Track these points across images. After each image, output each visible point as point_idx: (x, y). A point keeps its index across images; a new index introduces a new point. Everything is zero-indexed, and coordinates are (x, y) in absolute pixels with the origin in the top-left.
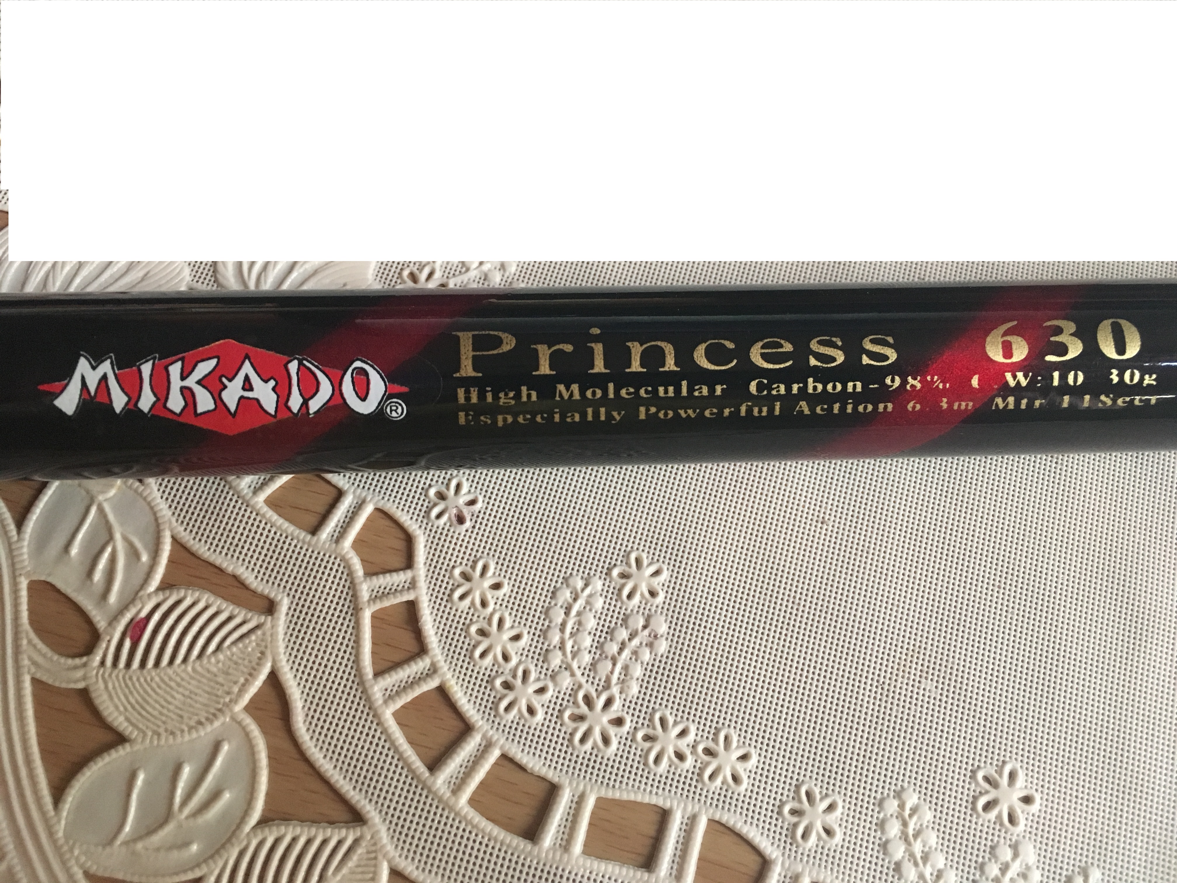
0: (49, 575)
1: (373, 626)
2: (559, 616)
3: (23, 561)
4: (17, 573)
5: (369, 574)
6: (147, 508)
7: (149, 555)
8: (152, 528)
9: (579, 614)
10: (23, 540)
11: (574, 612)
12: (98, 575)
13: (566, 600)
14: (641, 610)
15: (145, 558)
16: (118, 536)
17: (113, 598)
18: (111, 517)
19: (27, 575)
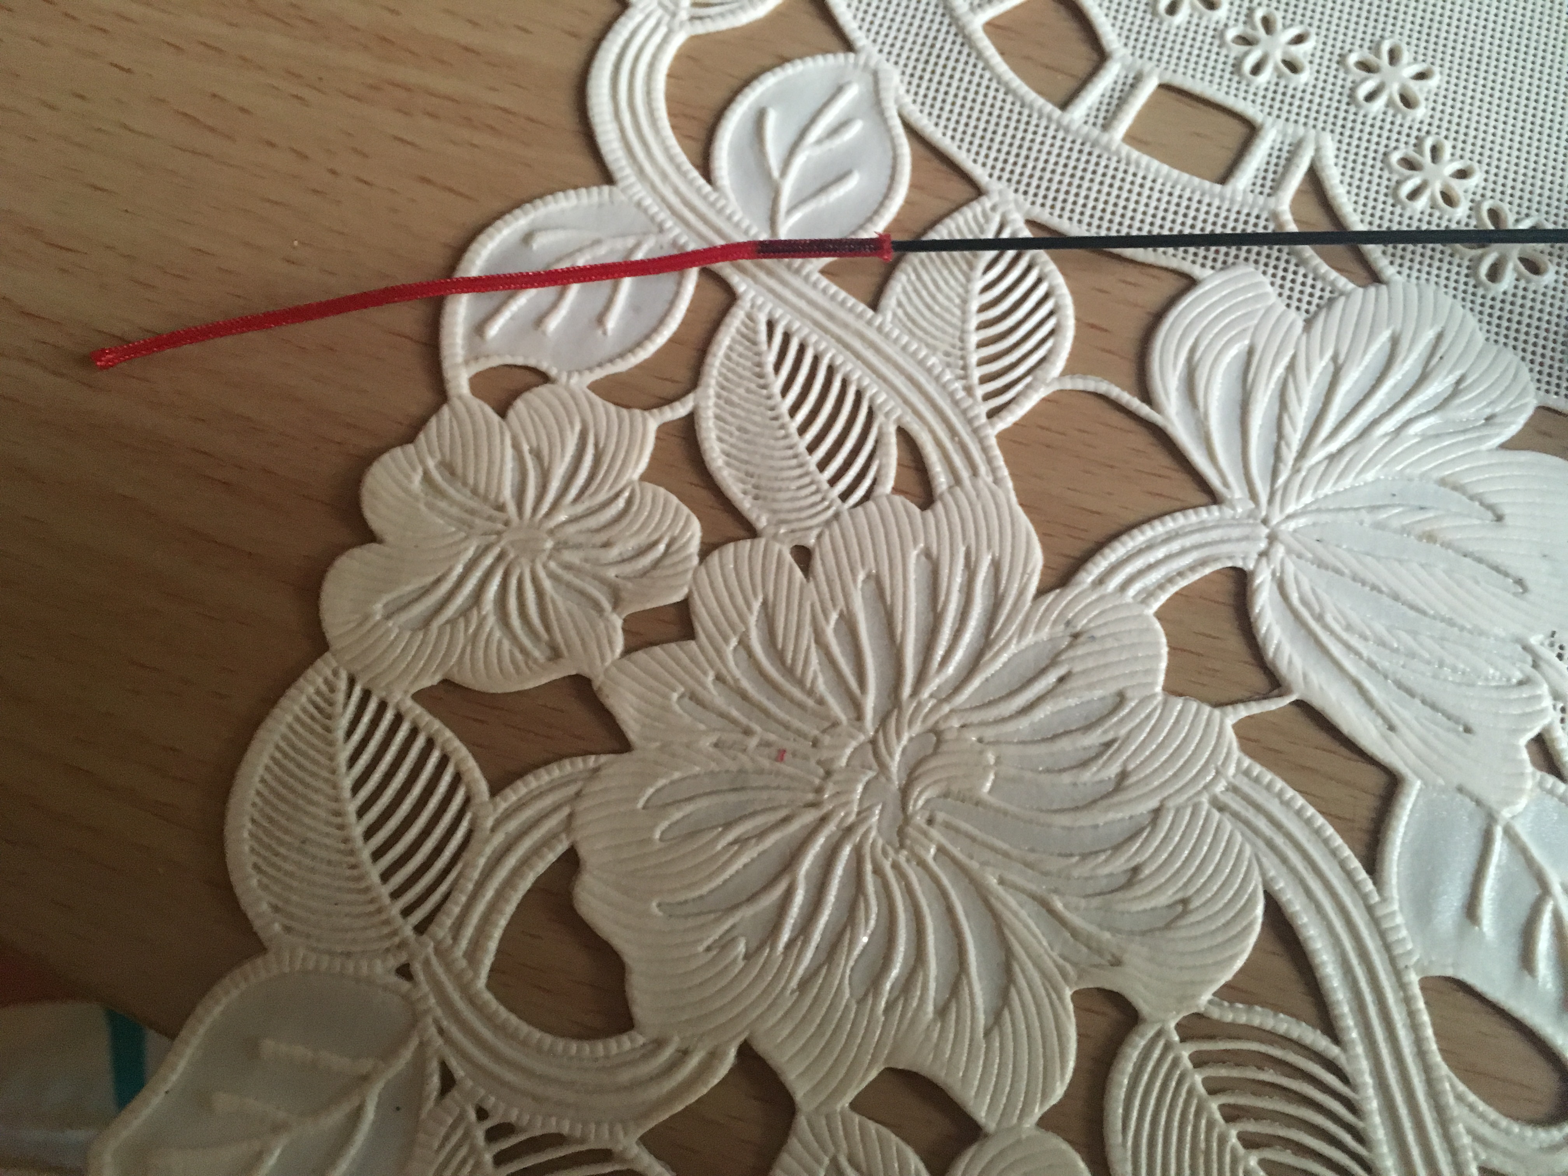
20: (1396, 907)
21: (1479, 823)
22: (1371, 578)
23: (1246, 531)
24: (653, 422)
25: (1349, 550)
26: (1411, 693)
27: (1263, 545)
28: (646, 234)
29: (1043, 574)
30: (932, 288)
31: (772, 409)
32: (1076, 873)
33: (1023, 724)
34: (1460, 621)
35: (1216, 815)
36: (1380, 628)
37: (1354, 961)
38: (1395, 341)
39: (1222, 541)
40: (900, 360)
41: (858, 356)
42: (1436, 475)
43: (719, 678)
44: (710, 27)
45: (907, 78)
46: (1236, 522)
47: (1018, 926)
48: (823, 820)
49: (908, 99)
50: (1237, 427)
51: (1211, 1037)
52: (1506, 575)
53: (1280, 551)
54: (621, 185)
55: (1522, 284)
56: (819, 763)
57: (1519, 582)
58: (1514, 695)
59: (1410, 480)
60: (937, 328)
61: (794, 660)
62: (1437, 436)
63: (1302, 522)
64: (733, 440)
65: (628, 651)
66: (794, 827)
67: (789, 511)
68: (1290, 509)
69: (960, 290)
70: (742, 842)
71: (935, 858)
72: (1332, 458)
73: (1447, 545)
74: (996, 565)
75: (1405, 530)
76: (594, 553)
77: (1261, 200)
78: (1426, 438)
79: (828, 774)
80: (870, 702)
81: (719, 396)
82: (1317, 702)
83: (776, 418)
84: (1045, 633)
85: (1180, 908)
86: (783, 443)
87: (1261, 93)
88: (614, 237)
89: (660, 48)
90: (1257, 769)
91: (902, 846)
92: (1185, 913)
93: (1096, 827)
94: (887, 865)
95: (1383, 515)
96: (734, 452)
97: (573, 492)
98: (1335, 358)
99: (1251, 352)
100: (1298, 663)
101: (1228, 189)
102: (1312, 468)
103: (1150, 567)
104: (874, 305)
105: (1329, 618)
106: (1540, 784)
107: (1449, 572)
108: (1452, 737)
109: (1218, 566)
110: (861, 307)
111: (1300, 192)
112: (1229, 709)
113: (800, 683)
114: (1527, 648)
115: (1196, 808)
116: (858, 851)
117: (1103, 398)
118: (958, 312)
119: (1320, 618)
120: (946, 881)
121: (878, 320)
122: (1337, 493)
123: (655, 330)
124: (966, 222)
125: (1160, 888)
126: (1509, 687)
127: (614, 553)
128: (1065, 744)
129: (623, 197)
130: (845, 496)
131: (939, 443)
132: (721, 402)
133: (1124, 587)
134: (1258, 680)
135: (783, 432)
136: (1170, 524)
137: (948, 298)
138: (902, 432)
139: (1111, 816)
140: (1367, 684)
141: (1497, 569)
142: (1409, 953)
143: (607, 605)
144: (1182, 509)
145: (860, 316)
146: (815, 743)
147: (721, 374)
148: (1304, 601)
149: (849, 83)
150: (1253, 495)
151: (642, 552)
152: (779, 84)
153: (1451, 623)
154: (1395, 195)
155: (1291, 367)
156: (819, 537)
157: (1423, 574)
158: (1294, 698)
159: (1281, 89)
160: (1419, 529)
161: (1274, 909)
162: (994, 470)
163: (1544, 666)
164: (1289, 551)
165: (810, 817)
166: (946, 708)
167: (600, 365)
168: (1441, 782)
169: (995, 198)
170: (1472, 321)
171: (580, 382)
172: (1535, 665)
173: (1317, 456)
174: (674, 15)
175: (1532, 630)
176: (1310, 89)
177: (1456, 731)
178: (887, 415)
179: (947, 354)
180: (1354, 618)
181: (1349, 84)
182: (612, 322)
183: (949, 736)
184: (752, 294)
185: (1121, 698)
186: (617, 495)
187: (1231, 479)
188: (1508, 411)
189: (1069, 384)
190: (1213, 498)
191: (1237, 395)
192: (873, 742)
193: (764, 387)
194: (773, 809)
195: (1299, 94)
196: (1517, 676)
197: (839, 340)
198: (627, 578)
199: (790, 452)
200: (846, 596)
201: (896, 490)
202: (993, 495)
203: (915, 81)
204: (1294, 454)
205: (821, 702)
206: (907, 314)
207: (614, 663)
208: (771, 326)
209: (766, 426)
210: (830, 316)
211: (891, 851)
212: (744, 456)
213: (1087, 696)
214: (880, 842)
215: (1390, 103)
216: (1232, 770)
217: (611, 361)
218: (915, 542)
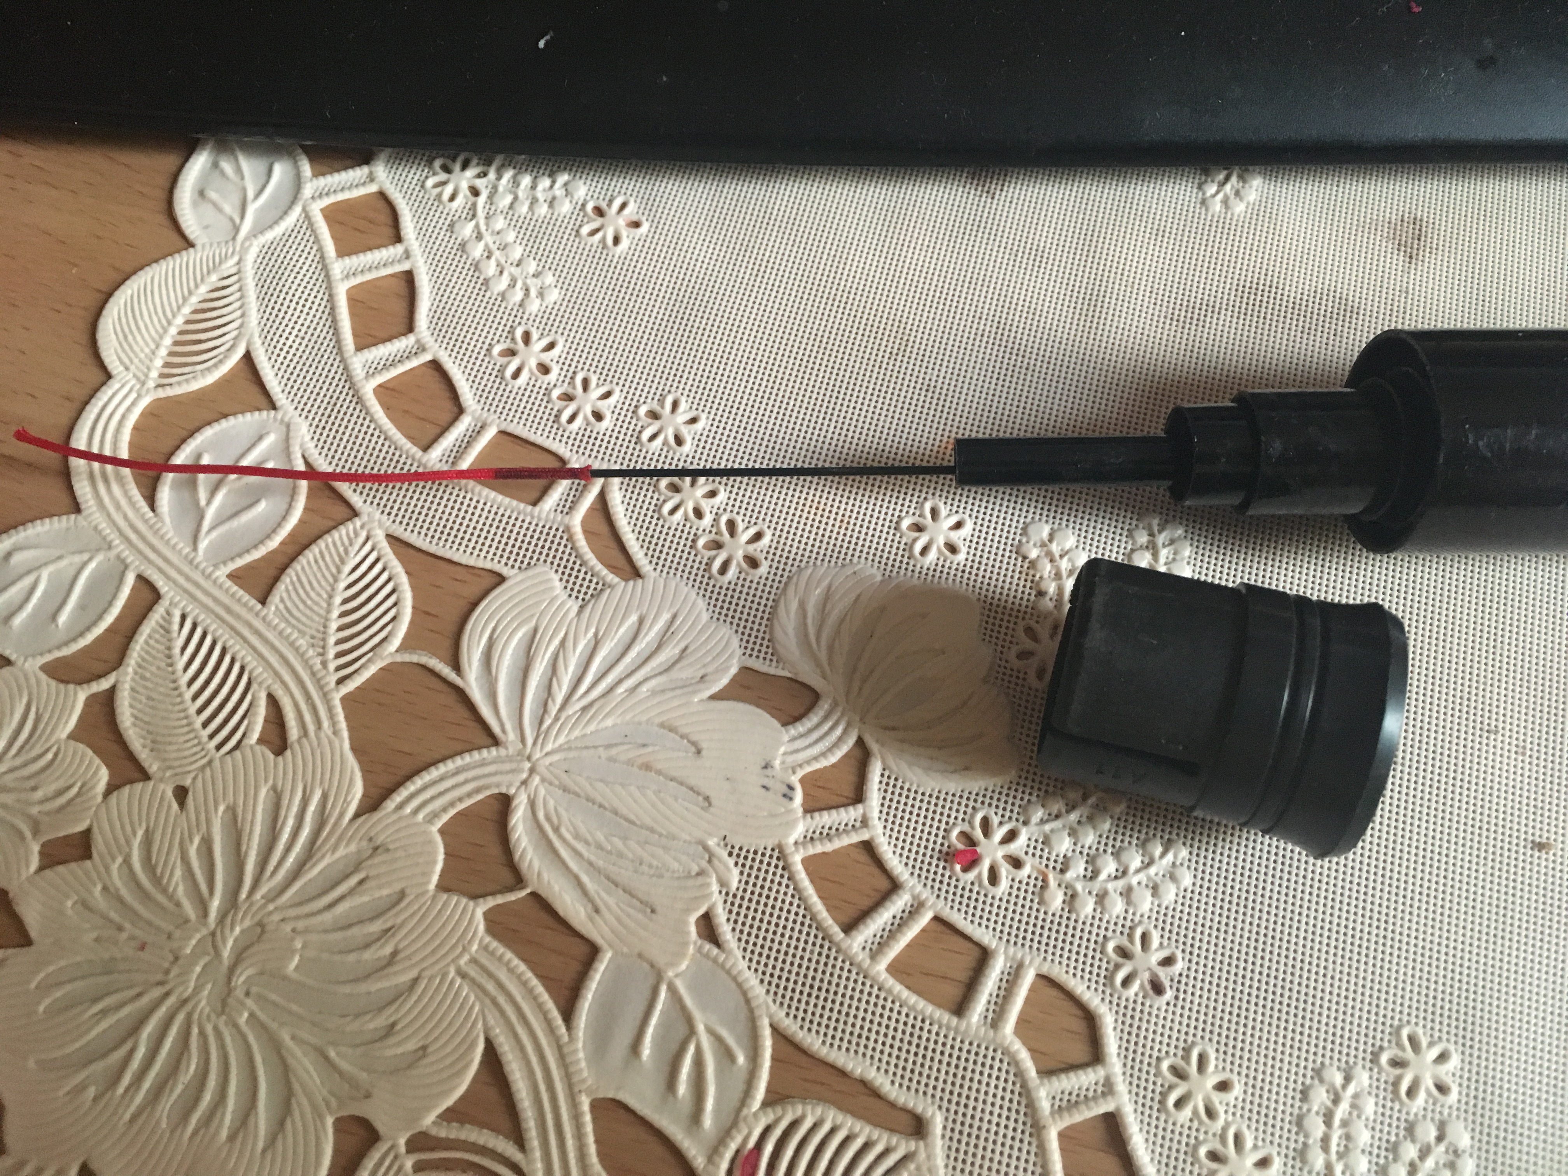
0: (618, 1089)
1: (1062, 1150)
2: (1317, 1128)
3: (581, 1070)
4: (576, 1090)
5: (1047, 1072)
6: (733, 985)
7: (746, 1057)
8: (743, 1014)
9: (1345, 1124)
10: (577, 1040)
11: (1337, 1122)
12: (683, 1088)
13: (1323, 1103)
14: (1430, 1115)
15: (741, 1059)
16: (701, 1028)
17: (708, 1121)
18: (688, 1001)
19: (589, 1092)
20: (580, 1045)
21: (651, 981)
22: (599, 799)
23: (514, 766)
24: (82, 695)
25: (588, 778)
26: (616, 885)
27: (524, 776)
28: (98, 550)
29: (361, 801)
30: (308, 587)
31: (174, 681)
32: (348, 1029)
33: (328, 917)
34: (659, 829)
35: (459, 981)
36: (600, 836)
37: (542, 1087)
38: (641, 621)
39: (495, 774)
40: (277, 643)
41: (245, 640)
42: (657, 720)
43: (105, 888)
44: (170, 392)
45: (313, 429)
46: (509, 759)
47: (301, 1072)
48: (167, 994)
49: (311, 445)
50: (518, 687)
51: (432, 1149)
52: (698, 794)
53: (536, 780)
54: (84, 513)
55: (742, 576)
56: (171, 951)
57: (707, 799)
58: (690, 883)
59: (640, 723)
60: (308, 617)
61: (162, 873)
62: (663, 691)
63: (556, 757)
64: (139, 706)
65: (41, 869)
66: (145, 1000)
67: (176, 759)
68: (549, 747)
69: (329, 588)
70: (104, 1013)
71: (247, 1021)
72: (584, 709)
73: (659, 772)
74: (325, 797)
75: (630, 763)
76: (23, 796)
77: (559, 517)
78: (654, 693)
79: (177, 959)
80: (215, 904)
81: (136, 673)
82: (543, 893)
83: (176, 689)
84: (353, 847)
85: (421, 1053)
86: (177, 708)
87: (573, 436)
88: (74, 553)
89: (129, 410)
90: (495, 944)
91: (223, 1012)
92: (424, 1056)
93: (369, 993)
94: (209, 1029)
95: (614, 752)
96: (140, 715)
97: (14, 750)
98: (596, 634)
99: (535, 630)
100: (536, 864)
101: (537, 509)
102: (568, 717)
103: (441, 794)
104: (263, 602)
105: (563, 830)
106: (699, 950)
107: (657, 792)
108: (640, 916)
109: (488, 793)
110: (253, 602)
111: (592, 509)
112: (481, 900)
113: (164, 891)
114: (706, 848)
115: (444, 975)
116: (189, 1015)
117: (424, 667)
118: (325, 605)
119: (556, 830)
120: (251, 1039)
121: (265, 611)
122: (584, 736)
123: (95, 623)
124: (341, 537)
125: (408, 1038)
126: (689, 876)
127: (39, 794)
128: (355, 931)
129: (85, 523)
130: (219, 747)
131: (296, 705)
132: (137, 678)
133: (416, 811)
134: (507, 876)
135: (178, 700)
136: (459, 761)
137: (319, 595)
138: (271, 697)
139: (379, 985)
140: (585, 879)
141: (691, 789)
142: (584, 1081)
143: (28, 834)
144: (469, 751)
145: (251, 609)
146: (169, 936)
147: (140, 656)
148: (548, 818)
149: (268, 433)
150: (523, 740)
151: (60, 793)
152: (216, 434)
153: (652, 831)
154: (659, 511)
155: (563, 643)
156: (195, 779)
157: (637, 794)
158: (528, 891)
159: (587, 434)
160: (640, 761)
161: (491, 1051)
162: (334, 723)
163: (716, 862)
164: (543, 780)
165: (157, 992)
166: (271, 907)
167: (50, 651)
168: (625, 950)
169: (365, 518)
170: (701, 604)
171: (33, 665)
172: (710, 861)
173: (575, 707)
174: (143, 384)
175: (710, 835)
176: (609, 433)
177: (645, 913)
178: (260, 684)
179: (313, 637)
180: (583, 830)
181: (638, 428)
182: (63, 618)
183: (269, 928)
184: (172, 594)
185: (402, 895)
186: (48, 750)
187: (508, 726)
188: (717, 671)
189: (399, 658)
190: (495, 741)
191: (522, 663)
192: (213, 934)
193: (171, 665)
194: (131, 987)
195: (600, 437)
196: (695, 869)
197: (232, 628)
198: (48, 813)
199: (182, 715)
200: (208, 821)
201: (260, 741)
202: (331, 743)
203: (319, 431)
204: (558, 706)
205: (178, 904)
206: (286, 608)
207: (27, 879)
208: (183, 617)
209: (168, 695)
210: (229, 610)
211: (213, 1017)
212: (147, 719)
213: (377, 894)
214: (207, 1010)
215: (665, 443)
216: (475, 947)
217: (59, 648)
218: (266, 781)
